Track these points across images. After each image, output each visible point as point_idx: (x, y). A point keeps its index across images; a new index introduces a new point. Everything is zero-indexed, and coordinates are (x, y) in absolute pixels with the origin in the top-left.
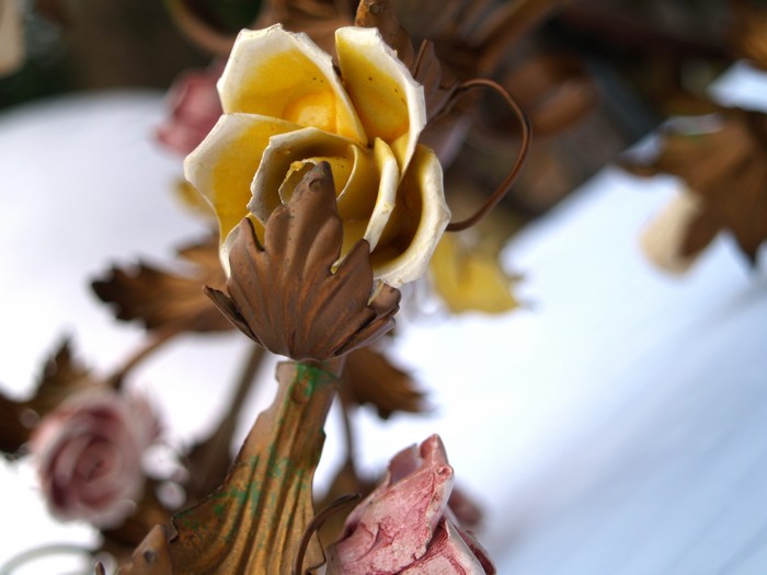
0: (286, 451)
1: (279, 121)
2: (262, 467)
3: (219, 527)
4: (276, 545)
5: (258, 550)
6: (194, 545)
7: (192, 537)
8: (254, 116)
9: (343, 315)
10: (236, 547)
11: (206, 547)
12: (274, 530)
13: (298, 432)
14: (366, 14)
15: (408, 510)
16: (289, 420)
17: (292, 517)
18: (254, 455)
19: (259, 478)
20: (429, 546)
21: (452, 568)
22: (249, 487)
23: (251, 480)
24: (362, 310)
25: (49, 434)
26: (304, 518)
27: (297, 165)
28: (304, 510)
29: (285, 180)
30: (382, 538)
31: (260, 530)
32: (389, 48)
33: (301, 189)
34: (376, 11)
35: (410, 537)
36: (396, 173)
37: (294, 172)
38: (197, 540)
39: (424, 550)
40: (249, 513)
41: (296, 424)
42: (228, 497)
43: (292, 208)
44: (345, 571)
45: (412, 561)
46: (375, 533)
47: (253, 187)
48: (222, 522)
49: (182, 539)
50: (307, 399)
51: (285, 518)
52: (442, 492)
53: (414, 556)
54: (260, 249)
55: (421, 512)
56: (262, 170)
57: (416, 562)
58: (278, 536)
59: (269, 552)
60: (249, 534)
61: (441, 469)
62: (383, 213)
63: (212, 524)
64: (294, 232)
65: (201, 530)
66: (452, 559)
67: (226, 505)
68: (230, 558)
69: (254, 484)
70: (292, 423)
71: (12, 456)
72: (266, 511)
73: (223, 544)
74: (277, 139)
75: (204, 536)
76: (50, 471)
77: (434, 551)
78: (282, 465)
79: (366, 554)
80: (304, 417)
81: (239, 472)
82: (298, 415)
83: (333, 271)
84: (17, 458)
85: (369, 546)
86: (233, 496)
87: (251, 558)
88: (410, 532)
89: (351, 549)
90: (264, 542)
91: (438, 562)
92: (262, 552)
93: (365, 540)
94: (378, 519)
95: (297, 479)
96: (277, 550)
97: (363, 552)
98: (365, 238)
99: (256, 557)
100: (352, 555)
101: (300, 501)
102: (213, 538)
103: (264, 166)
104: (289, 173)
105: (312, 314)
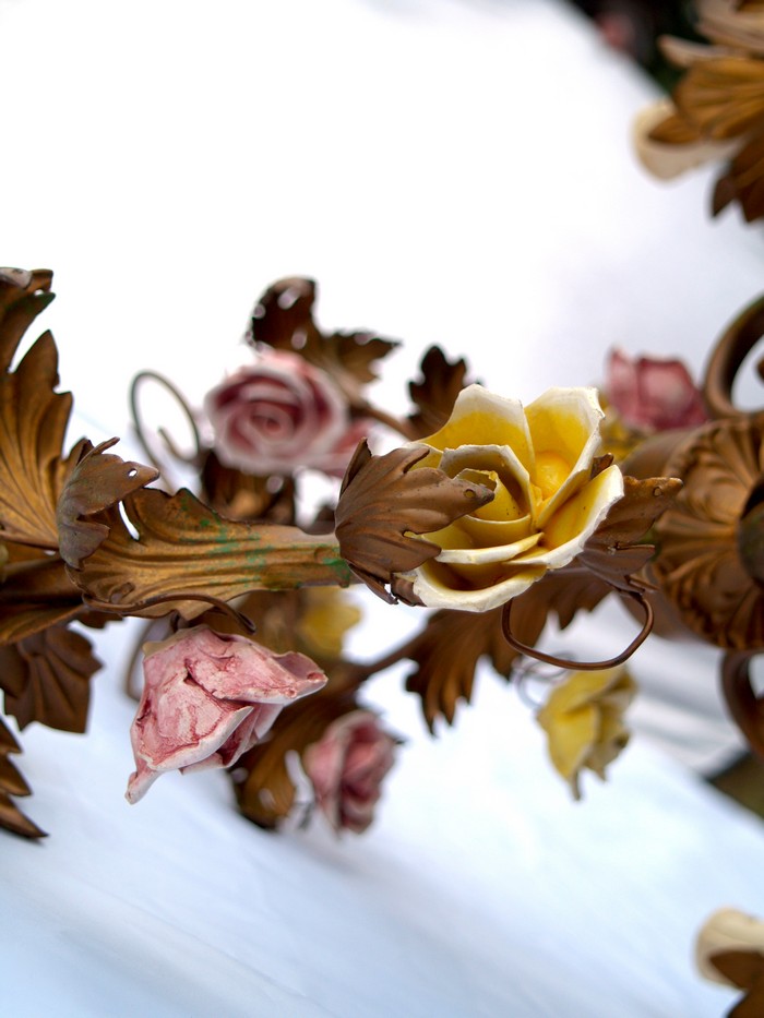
0: (271, 560)
1: (531, 448)
2: (252, 546)
3: (190, 528)
4: (191, 579)
5: (182, 567)
6: (169, 513)
7: (175, 509)
8: (527, 426)
9: (376, 556)
10: (180, 548)
11: (170, 524)
12: (204, 574)
13: (290, 565)
14: (651, 487)
15: (252, 674)
16: (298, 553)
17: (218, 584)
18: (260, 536)
19: (241, 546)
20: (225, 700)
21: (213, 723)
22: (232, 541)
23: (238, 540)
24: (386, 569)
25: (282, 365)
26: (220, 594)
27: (494, 477)
28: (227, 592)
29: (478, 471)
30: (223, 663)
31: (200, 563)
32: (607, 511)
33: (463, 484)
34: (657, 493)
35: (230, 682)
36: (507, 557)
37: (487, 476)
38: (174, 514)
39: (221, 696)
40: (211, 548)
41: (297, 561)
42: (218, 526)
43: (444, 482)
44: (187, 642)
45: (210, 691)
46: (225, 655)
47: (463, 448)
48: (196, 529)
49: (172, 501)
50: (321, 562)
51: (216, 579)
52: (272, 695)
53: (214, 691)
54: (405, 471)
55: (252, 685)
56: (478, 449)
57: (210, 695)
58: (200, 578)
59: (184, 576)
60: (193, 555)
61: (293, 689)
62: (468, 557)
63: (192, 522)
64: (426, 491)
65: (184, 514)
66: (221, 719)
67: (211, 527)
68: (169, 546)
69: (235, 544)
70: (296, 557)
71: (251, 338)
72: (217, 562)
73: (178, 537)
74: (509, 452)
75: (179, 519)
76: (253, 378)
77: (223, 706)
78: (259, 561)
79: (205, 653)
80: (305, 565)
81: (242, 528)
82: (305, 559)
83: (407, 534)
84: (250, 344)
85: (213, 655)
86: (220, 531)
87: (175, 563)
88: (233, 682)
89: (207, 641)
90: (191, 570)
91: (214, 711)
92: (181, 571)
93: (219, 650)
94: (238, 654)
95: (251, 577)
96: (186, 582)
97: (207, 651)
98: (443, 551)
99: (177, 567)
100: (202, 643)
101: (233, 586)
102: (180, 527)
103: (482, 449)
104: (486, 472)
105: (369, 531)
